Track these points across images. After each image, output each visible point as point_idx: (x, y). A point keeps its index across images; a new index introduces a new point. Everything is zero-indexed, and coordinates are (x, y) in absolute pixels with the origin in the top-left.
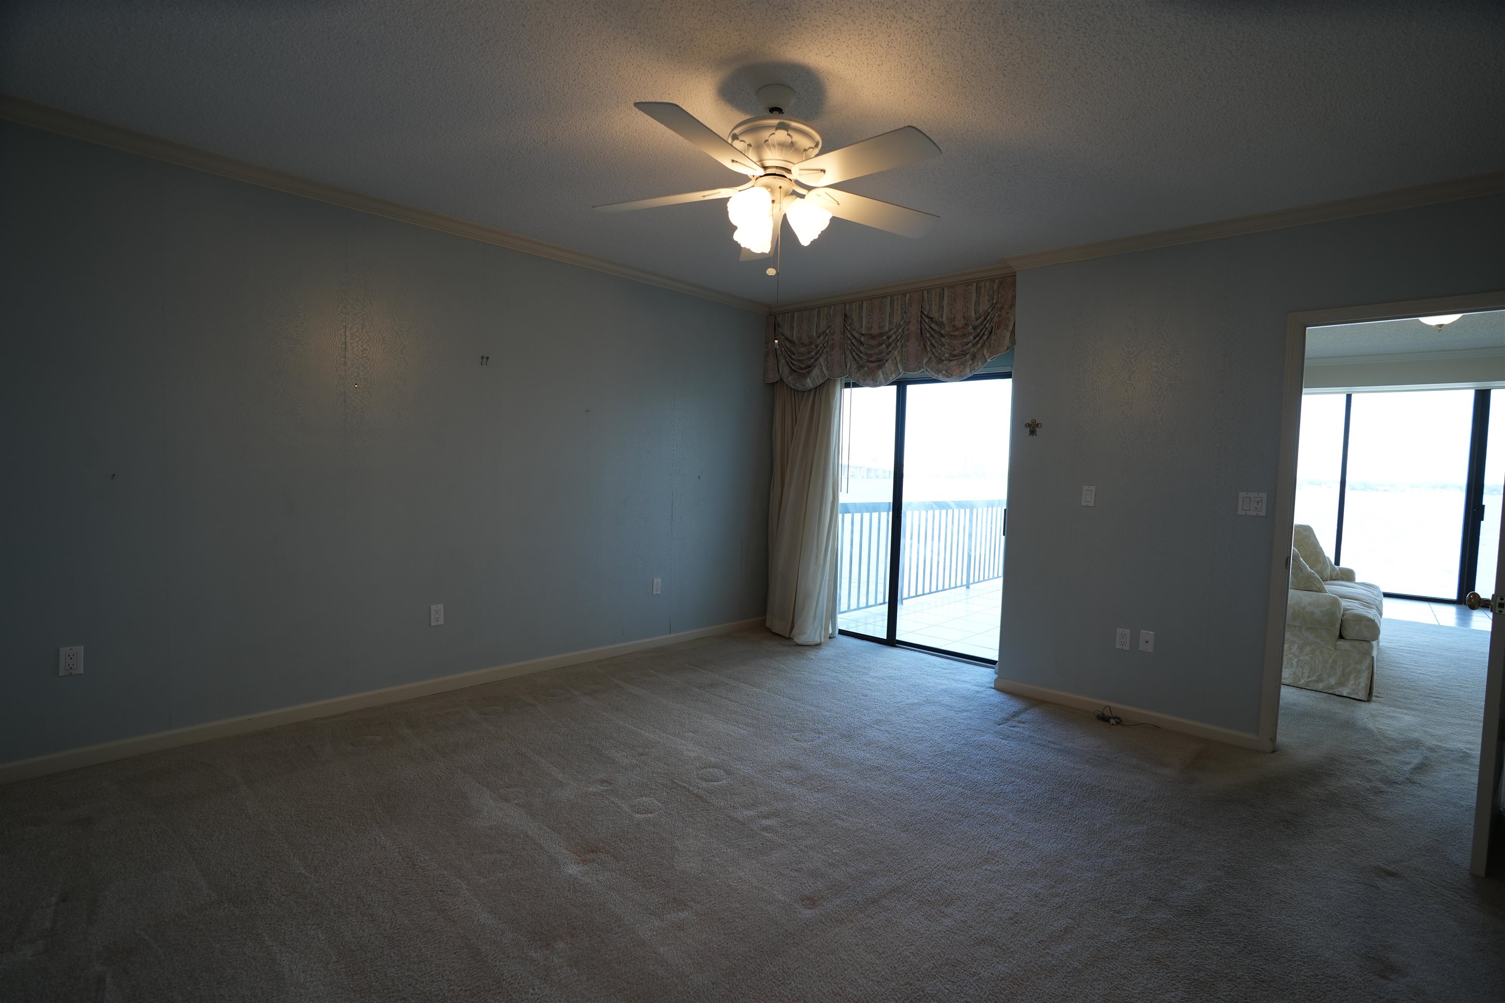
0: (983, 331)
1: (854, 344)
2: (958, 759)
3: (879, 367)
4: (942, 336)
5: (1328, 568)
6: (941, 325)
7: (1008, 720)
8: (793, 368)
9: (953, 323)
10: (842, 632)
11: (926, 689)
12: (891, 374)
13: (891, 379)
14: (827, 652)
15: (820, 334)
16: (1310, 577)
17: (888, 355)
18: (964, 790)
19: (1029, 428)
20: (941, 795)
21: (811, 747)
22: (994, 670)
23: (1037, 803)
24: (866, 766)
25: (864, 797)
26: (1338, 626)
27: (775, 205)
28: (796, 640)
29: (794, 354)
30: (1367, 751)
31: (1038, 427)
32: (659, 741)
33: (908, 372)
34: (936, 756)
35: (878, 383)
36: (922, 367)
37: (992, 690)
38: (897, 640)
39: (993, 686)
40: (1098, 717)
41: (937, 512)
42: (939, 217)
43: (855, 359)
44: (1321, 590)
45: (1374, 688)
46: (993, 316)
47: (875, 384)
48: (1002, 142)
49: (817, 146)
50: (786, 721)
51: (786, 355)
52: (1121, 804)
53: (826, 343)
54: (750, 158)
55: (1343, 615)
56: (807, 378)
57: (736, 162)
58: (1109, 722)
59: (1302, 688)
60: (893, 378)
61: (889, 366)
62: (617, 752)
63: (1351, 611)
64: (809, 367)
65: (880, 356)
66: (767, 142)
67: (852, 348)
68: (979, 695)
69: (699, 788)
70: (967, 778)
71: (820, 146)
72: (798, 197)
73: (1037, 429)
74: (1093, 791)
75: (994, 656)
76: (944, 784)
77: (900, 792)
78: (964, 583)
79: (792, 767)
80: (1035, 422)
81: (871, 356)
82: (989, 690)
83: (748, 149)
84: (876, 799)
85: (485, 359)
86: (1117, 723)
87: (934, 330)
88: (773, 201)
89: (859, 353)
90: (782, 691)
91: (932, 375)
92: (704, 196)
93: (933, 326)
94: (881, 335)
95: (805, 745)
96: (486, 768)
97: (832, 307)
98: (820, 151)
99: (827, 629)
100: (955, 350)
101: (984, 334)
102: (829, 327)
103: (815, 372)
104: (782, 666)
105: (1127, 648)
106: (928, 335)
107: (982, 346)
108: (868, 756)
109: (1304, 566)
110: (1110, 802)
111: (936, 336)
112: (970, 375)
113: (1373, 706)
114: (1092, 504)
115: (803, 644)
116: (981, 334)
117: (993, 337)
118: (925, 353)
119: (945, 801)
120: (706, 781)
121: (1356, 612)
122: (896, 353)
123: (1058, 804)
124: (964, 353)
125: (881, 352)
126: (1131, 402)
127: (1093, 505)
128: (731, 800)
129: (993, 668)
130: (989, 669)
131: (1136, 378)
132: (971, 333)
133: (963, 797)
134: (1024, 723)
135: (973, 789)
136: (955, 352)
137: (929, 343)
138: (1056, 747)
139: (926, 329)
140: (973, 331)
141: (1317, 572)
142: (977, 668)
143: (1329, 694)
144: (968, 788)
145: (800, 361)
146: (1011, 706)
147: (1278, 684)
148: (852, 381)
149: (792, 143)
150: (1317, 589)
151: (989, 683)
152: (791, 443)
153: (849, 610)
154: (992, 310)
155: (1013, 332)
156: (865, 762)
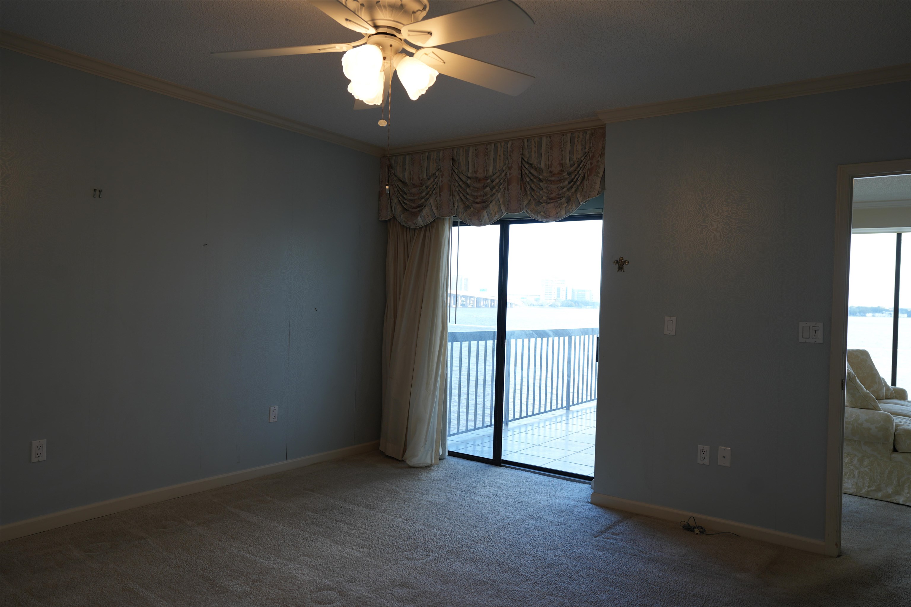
0: (577, 177)
1: (461, 187)
2: (558, 570)
3: (484, 208)
4: (541, 180)
5: (884, 388)
6: (539, 170)
7: (603, 532)
8: (404, 207)
9: (550, 169)
10: (451, 454)
11: (529, 505)
12: (495, 214)
13: (495, 219)
14: (437, 473)
15: (430, 176)
16: (866, 397)
17: (492, 197)
19: (617, 265)
21: (421, 565)
22: (590, 486)
24: (474, 581)
26: (891, 440)
27: (386, 61)
28: (408, 462)
29: (406, 194)
31: (625, 264)
32: (273, 567)
33: (510, 212)
34: (538, 568)
35: (483, 222)
36: (523, 209)
37: (589, 505)
38: (503, 460)
39: (589, 500)
40: (683, 527)
42: (535, 77)
43: (462, 200)
44: (876, 408)
46: (585, 163)
47: (480, 223)
48: (590, 11)
49: (424, 8)
50: (398, 540)
51: (399, 195)
53: (436, 184)
54: (363, 18)
55: (896, 431)
56: (418, 216)
57: (350, 21)
58: (694, 531)
59: (863, 497)
60: (497, 218)
61: (493, 207)
62: (231, 580)
63: (902, 427)
64: (420, 206)
65: (484, 198)
66: (379, 3)
67: (459, 190)
68: (577, 510)
70: (566, 588)
71: (427, 9)
72: (408, 55)
74: (680, 596)
75: (590, 472)
76: (545, 595)
77: (505, 604)
78: (565, 405)
79: (404, 585)
80: (623, 259)
81: (477, 197)
82: (586, 504)
83: (361, 9)
85: (97, 192)
86: (701, 533)
87: (533, 175)
88: (384, 58)
89: (466, 195)
90: (395, 511)
91: (532, 216)
92: (320, 50)
93: (532, 171)
94: (486, 178)
95: (416, 563)
97: (441, 151)
98: (427, 13)
99: (437, 451)
100: (552, 193)
101: (577, 179)
102: (439, 169)
103: (426, 211)
104: (394, 488)
105: (707, 463)
106: (528, 180)
107: (576, 191)
108: (475, 571)
109: (860, 386)
111: (535, 180)
112: (565, 217)
114: (673, 333)
115: (415, 466)
116: (575, 179)
117: (586, 182)
118: (525, 196)
121: (906, 427)
122: (499, 195)
124: (560, 197)
125: (486, 194)
126: (705, 242)
129: (590, 484)
130: (586, 485)
131: (710, 221)
132: (566, 179)
134: (617, 534)
136: (552, 196)
137: (529, 187)
138: (647, 556)
139: (526, 174)
140: (567, 176)
141: (873, 392)
142: (569, 483)
143: (888, 502)
144: (567, 598)
145: (411, 201)
146: (606, 519)
147: (839, 492)
148: (459, 220)
149: (402, 5)
150: (873, 407)
151: (586, 498)
152: (404, 277)
153: (458, 433)
154: (584, 158)
155: (603, 179)
156: (472, 578)
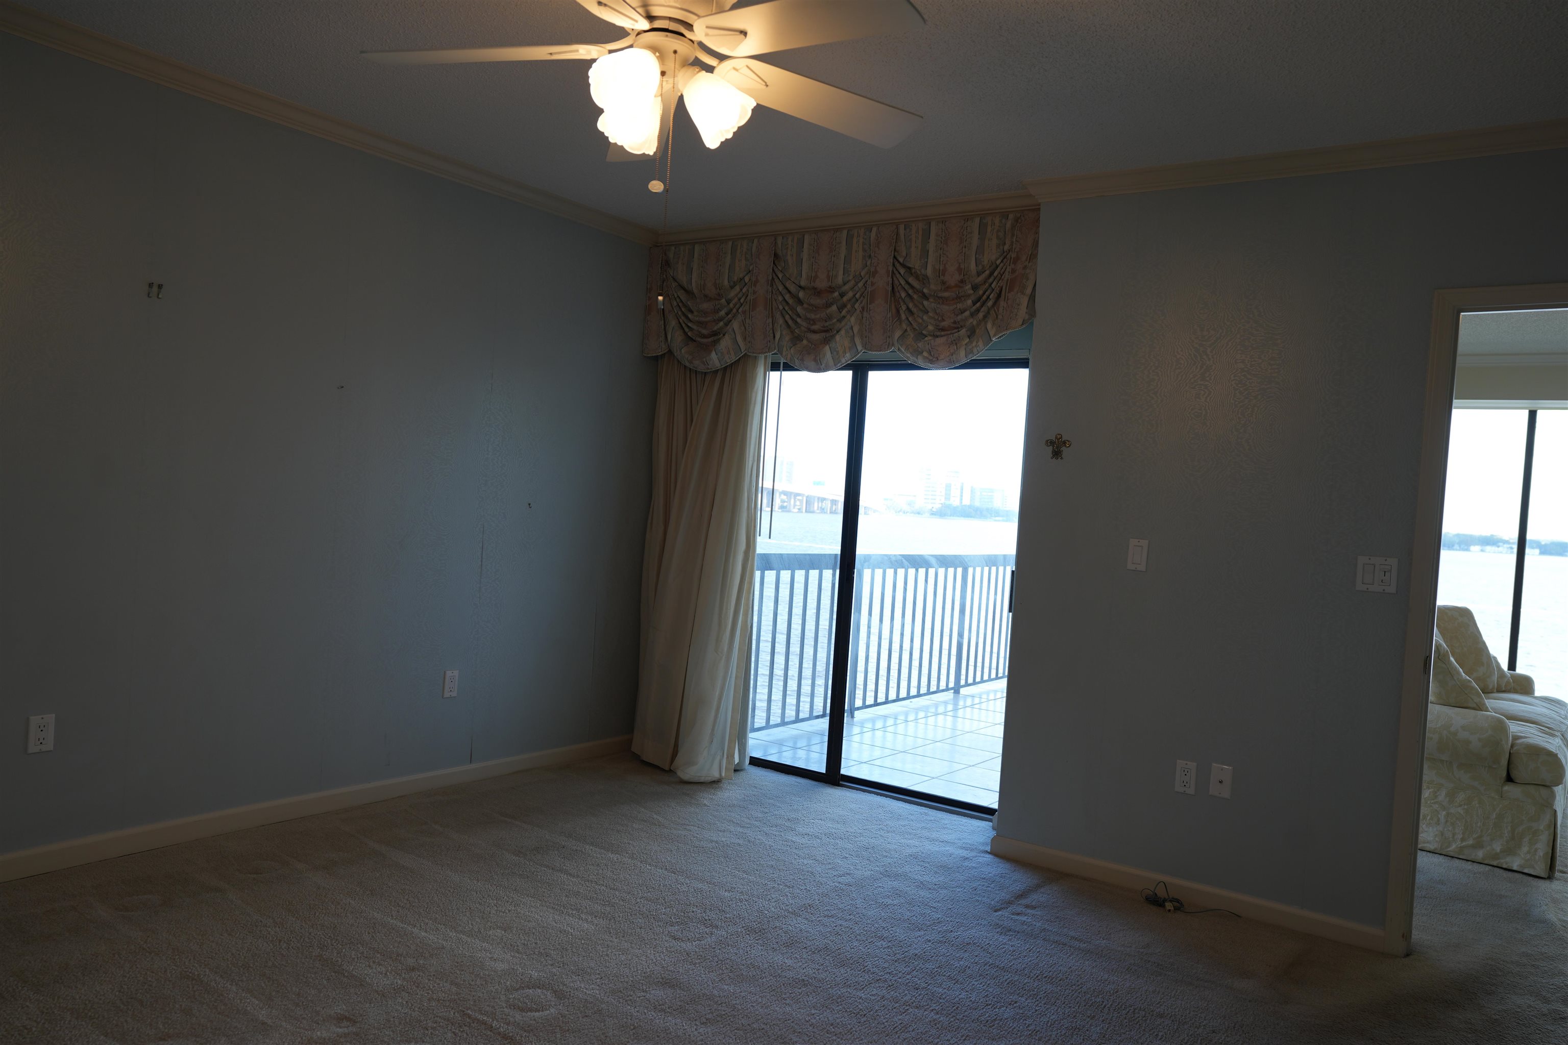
0: (987, 293)
1: (787, 303)
2: (930, 966)
3: (826, 341)
4: (925, 297)
5: (1496, 673)
6: (924, 279)
7: (1010, 903)
8: (689, 334)
9: (942, 277)
10: (755, 762)
11: (885, 854)
12: (845, 352)
13: (843, 360)
14: (730, 793)
15: (734, 283)
16: (1464, 687)
17: (840, 322)
18: (938, 1016)
19: (1051, 447)
20: (902, 1025)
21: (697, 950)
22: (991, 824)
23: (1051, 1035)
24: (786, 979)
25: (780, 1030)
26: (1504, 762)
27: (665, 78)
28: (680, 774)
29: (692, 312)
30: (1545, 955)
31: (1066, 446)
32: (443, 945)
33: (870, 350)
34: (896, 961)
35: (823, 365)
36: (893, 345)
37: (987, 855)
38: (843, 775)
39: (988, 848)
40: (1147, 899)
41: (912, 571)
42: (922, 117)
43: (788, 326)
44: (1480, 707)
45: (1558, 858)
46: (1003, 270)
47: (819, 367)
50: (658, 906)
51: (680, 313)
52: (1179, 1037)
53: (744, 297)
55: (1512, 746)
56: (712, 351)
57: (605, 5)
58: (1164, 906)
59: (1453, 857)
60: (847, 358)
61: (841, 340)
62: (369, 966)
63: (1523, 740)
64: (715, 334)
65: (827, 324)
67: (784, 309)
68: (966, 864)
69: (508, 1024)
70: (944, 996)
72: (703, 70)
73: (1063, 448)
74: (1137, 1015)
75: (991, 800)
76: (908, 1007)
77: (838, 1021)
78: (951, 685)
79: (666, 983)
80: (1061, 438)
81: (814, 322)
82: (982, 855)
84: (800, 1032)
85: (155, 289)
86: (1176, 909)
87: (912, 287)
88: (663, 73)
89: (795, 317)
90: (655, 857)
91: (908, 358)
92: (551, 54)
93: (911, 280)
94: (831, 290)
95: (688, 946)
96: (122, 1006)
97: (756, 241)
99: (731, 756)
100: (943, 320)
101: (988, 297)
102: (750, 272)
103: (725, 343)
104: (655, 816)
105: (1191, 791)
106: (903, 295)
107: (985, 317)
108: (789, 962)
109: (1456, 669)
110: (1160, 1034)
111: (915, 296)
112: (965, 361)
113: (1555, 885)
114: (1142, 567)
115: (692, 781)
116: (985, 297)
117: (1002, 303)
118: (898, 323)
119: (908, 1035)
120: (522, 1010)
121: (1531, 741)
122: (853, 319)
123: (1082, 1037)
124: (957, 327)
125: (829, 318)
126: (1204, 413)
127: (1144, 570)
128: (563, 1042)
129: (990, 820)
130: (984, 822)
131: (1213, 378)
132: (969, 296)
133: (936, 1027)
134: (1034, 908)
135: (953, 1014)
136: (943, 324)
137: (904, 307)
138: (1083, 946)
139: (901, 284)
140: (972, 292)
141: (1477, 680)
142: (966, 821)
143: (1493, 866)
144: (945, 1012)
145: (700, 323)
146: (1015, 881)
147: (1413, 847)
148: (782, 361)
150: (1474, 705)
151: (983, 844)
152: (683, 453)
153: (768, 726)
154: (1002, 261)
155: (1032, 298)
156: (783, 974)
